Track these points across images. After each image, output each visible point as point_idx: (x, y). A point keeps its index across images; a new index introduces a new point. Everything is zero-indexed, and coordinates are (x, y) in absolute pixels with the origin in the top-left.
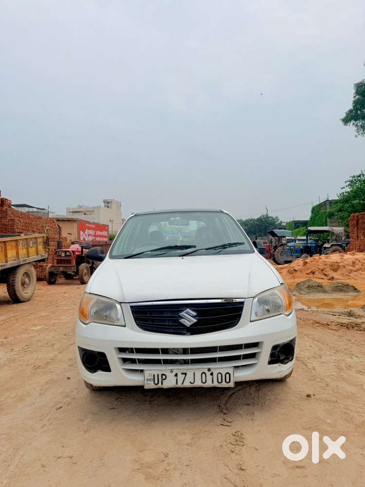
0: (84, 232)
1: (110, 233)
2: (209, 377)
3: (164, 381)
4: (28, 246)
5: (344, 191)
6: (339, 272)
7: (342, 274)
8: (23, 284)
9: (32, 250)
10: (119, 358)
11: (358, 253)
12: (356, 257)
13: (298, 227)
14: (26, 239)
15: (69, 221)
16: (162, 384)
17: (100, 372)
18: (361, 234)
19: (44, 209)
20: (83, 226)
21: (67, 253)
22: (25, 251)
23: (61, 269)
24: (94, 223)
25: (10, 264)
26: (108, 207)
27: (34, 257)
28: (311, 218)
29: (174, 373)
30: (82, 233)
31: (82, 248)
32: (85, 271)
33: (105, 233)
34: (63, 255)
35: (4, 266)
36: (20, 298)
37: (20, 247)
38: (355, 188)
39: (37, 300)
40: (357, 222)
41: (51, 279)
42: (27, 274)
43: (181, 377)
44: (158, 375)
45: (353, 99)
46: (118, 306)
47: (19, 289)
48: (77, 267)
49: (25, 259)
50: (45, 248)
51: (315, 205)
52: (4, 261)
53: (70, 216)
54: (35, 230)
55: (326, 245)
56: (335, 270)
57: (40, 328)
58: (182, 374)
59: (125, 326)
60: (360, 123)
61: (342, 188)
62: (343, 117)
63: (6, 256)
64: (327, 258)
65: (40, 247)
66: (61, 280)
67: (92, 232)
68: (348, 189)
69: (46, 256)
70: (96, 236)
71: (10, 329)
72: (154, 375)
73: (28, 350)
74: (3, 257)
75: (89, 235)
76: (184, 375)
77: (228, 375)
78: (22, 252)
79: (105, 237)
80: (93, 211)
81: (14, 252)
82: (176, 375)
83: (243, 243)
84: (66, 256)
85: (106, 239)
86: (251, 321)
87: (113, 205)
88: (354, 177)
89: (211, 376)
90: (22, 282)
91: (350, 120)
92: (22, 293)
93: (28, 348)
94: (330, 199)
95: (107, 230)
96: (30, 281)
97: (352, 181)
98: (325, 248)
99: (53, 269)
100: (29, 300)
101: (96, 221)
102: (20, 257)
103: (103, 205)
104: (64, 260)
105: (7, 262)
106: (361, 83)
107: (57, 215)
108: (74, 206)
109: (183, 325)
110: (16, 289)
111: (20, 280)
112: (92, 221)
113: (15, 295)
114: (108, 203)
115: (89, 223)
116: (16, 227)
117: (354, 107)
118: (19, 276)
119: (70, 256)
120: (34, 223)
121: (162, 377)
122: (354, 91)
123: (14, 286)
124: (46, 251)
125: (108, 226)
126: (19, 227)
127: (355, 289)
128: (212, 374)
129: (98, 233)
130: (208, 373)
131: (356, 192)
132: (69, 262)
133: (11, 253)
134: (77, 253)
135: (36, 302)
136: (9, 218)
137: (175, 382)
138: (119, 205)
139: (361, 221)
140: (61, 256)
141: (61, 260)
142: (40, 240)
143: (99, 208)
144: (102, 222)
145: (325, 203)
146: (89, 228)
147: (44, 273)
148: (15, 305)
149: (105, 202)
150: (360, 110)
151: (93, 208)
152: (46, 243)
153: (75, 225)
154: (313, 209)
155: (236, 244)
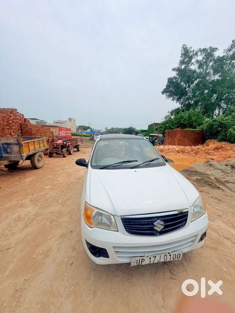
0: (61, 131)
1: (72, 132)
2: (169, 257)
3: (142, 262)
4: (40, 143)
5: (163, 120)
6: (163, 153)
7: (164, 154)
8: (38, 160)
9: (42, 145)
10: (114, 251)
11: (170, 146)
12: (169, 147)
13: (143, 132)
14: (39, 140)
15: (55, 127)
16: (141, 263)
17: (102, 258)
18: (170, 138)
19: (43, 121)
20: (61, 129)
21: (57, 144)
22: (38, 146)
23: (55, 151)
24: (65, 128)
25: (31, 153)
26: (70, 121)
27: (43, 148)
28: (148, 129)
29: (149, 258)
30: (60, 132)
31: (63, 142)
32: (65, 152)
33: (70, 132)
34: (55, 145)
35: (28, 154)
36: (38, 167)
37: (36, 144)
38: (167, 119)
39: (45, 167)
40: (169, 133)
41: (51, 155)
42: (40, 156)
43: (152, 259)
44: (139, 260)
45: (167, 84)
46: (112, 217)
47: (36, 163)
48: (62, 150)
49: (38, 150)
50: (48, 144)
51: (149, 124)
52: (28, 152)
53: (55, 125)
54: (41, 133)
55: (156, 141)
56: (162, 152)
57: (49, 187)
58: (153, 257)
59: (118, 231)
60: (168, 94)
61: (162, 119)
62: (162, 91)
63: (29, 149)
64: (159, 147)
65: (45, 143)
66: (55, 155)
67: (64, 132)
68: (164, 120)
69: (48, 147)
70: (66, 133)
71: (34, 188)
72: (137, 260)
73: (45, 205)
74: (28, 150)
75: (63, 133)
76: (155, 258)
77: (179, 255)
78: (37, 146)
79: (70, 134)
80: (64, 122)
81: (33, 147)
82: (150, 258)
83: (159, 159)
84: (56, 145)
85: (70, 135)
86: (191, 222)
87: (73, 120)
88: (167, 115)
89: (170, 256)
90: (38, 159)
91: (164, 93)
92: (38, 164)
93: (45, 204)
94: (155, 123)
95: (71, 131)
96: (41, 159)
97: (166, 117)
98: (156, 142)
99: (51, 151)
100: (41, 167)
101: (66, 127)
102: (36, 149)
103: (68, 120)
104: (56, 147)
105: (30, 152)
106: (170, 78)
107: (49, 124)
108: (56, 120)
109: (155, 230)
110: (35, 163)
111: (37, 159)
112: (64, 127)
113: (35, 166)
114: (70, 119)
115: (63, 128)
116: (32, 132)
117: (166, 87)
118: (36, 157)
119: (58, 146)
120: (41, 129)
121: (142, 260)
122: (167, 81)
123: (34, 162)
124: (48, 145)
125: (71, 129)
126: (34, 132)
127: (172, 161)
128: (170, 255)
129: (67, 132)
130: (168, 255)
131: (167, 121)
132: (58, 148)
133: (32, 148)
134: (61, 144)
135: (45, 168)
136: (29, 127)
137: (149, 262)
138: (75, 120)
139: (170, 133)
140: (54, 146)
141: (55, 147)
142: (45, 140)
143: (67, 121)
144: (68, 127)
145: (153, 124)
146: (63, 130)
147: (47, 152)
148: (35, 170)
149: (69, 119)
150: (168, 89)
151: (64, 121)
152: (48, 141)
153: (58, 129)
154: (149, 126)
155: (156, 159)
